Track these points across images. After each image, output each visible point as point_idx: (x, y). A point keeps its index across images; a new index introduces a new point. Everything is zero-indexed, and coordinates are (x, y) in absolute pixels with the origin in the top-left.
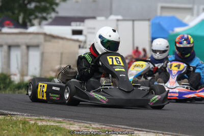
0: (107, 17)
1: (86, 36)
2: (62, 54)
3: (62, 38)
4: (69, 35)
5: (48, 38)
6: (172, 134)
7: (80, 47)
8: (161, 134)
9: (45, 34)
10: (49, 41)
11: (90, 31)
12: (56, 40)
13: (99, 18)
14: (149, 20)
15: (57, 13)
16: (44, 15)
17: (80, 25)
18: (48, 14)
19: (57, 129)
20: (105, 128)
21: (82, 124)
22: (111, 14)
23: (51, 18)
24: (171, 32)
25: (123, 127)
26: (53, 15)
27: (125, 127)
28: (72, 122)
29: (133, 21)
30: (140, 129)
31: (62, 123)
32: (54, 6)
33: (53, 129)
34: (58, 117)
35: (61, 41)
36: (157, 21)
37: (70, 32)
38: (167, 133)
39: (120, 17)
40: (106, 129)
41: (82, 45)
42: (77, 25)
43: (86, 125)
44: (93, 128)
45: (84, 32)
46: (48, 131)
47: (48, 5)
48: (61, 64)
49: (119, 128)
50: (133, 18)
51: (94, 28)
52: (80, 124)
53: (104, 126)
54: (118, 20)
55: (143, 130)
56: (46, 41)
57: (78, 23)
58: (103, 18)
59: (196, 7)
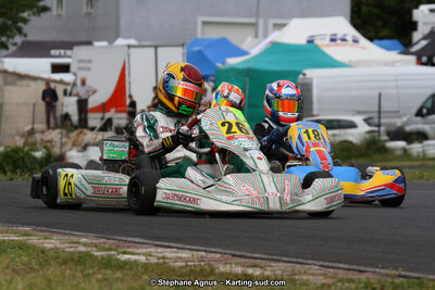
0: (111, 42)
1: (75, 74)
2: (34, 105)
3: (35, 79)
4: (47, 74)
5: (10, 79)
6: (221, 251)
7: (65, 93)
8: (203, 254)
9: (5, 72)
10: (13, 84)
11: (82, 65)
12: (25, 82)
13: (96, 44)
14: (183, 45)
15: (25, 35)
16: (4, 39)
17: (65, 56)
18: (10, 37)
19: (22, 246)
20: (105, 243)
21: (66, 238)
22: (118, 36)
23: (15, 44)
24: (219, 65)
25: (137, 240)
26: (18, 39)
27: (142, 241)
28: (47, 234)
29: (156, 47)
30: (167, 244)
31: (30, 235)
32: (20, 24)
33: (14, 248)
34: (23, 224)
35: (32, 83)
36: (196, 49)
37: (49, 68)
38: (213, 249)
39: (133, 42)
40: (107, 246)
41: (69, 89)
42: (59, 56)
43: (72, 238)
44: (84, 245)
45: (73, 69)
46: (4, 251)
47: (10, 23)
48: (33, 123)
49: (130, 242)
50: (156, 44)
51: (90, 61)
52: (61, 237)
53: (103, 240)
54: (129, 46)
55: (172, 244)
56: (6, 83)
57: (62, 52)
58: (105, 44)
59: (261, 22)
